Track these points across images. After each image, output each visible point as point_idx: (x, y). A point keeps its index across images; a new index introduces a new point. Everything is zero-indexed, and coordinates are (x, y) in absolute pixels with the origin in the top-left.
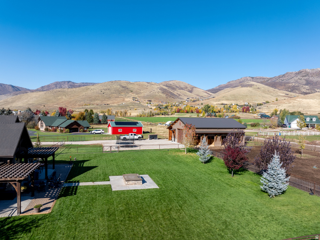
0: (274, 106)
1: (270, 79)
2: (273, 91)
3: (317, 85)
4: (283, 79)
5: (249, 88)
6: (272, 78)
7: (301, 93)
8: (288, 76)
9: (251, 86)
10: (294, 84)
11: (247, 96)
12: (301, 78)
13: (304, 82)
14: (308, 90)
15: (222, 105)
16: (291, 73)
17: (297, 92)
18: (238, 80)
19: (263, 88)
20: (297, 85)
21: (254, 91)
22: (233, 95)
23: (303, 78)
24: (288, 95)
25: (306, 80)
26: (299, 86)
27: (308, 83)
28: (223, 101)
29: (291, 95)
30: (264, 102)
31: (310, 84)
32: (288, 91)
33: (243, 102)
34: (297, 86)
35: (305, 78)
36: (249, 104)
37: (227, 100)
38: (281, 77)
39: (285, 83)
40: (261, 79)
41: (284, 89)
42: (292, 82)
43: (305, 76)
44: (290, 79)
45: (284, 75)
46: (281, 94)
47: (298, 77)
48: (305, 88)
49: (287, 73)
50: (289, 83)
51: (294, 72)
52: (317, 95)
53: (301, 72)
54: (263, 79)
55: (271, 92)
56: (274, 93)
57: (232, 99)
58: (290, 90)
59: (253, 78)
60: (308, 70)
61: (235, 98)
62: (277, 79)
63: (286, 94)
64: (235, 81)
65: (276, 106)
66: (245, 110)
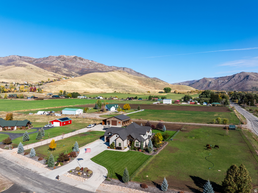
0: (53, 86)
1: (36, 59)
2: (44, 72)
3: (71, 68)
4: (47, 61)
5: (23, 68)
6: (38, 59)
7: (63, 74)
8: (51, 59)
9: (24, 66)
10: (57, 66)
11: (24, 75)
12: (61, 62)
13: (63, 65)
14: (67, 72)
15: (2, 84)
16: (53, 57)
17: (60, 73)
18: (7, 57)
19: (35, 68)
20: (59, 67)
21: (29, 71)
22: (11, 74)
23: (62, 62)
24: (55, 75)
25: (64, 64)
26: (61, 69)
27: (66, 66)
28: (2, 79)
29: (57, 76)
30: (39, 81)
31: (67, 67)
32: (54, 72)
33: (22, 81)
34: (59, 69)
35: (63, 62)
36: (28, 83)
37: (6, 78)
38: (45, 59)
39: (50, 65)
40: (28, 58)
41: (50, 70)
42: (54, 64)
43: (63, 61)
44: (53, 61)
45: (47, 58)
46: (50, 75)
47: (58, 61)
48: (65, 71)
49: (50, 57)
50: (53, 65)
51: (55, 56)
52: (79, 78)
53: (60, 57)
54: (30, 59)
55: (42, 73)
56: (45, 74)
57: (11, 77)
58: (54, 71)
59: (21, 57)
60: (65, 56)
61: (13, 76)
62: (42, 61)
63: (54, 75)
64: (3, 58)
65: (55, 86)
66: (32, 90)
